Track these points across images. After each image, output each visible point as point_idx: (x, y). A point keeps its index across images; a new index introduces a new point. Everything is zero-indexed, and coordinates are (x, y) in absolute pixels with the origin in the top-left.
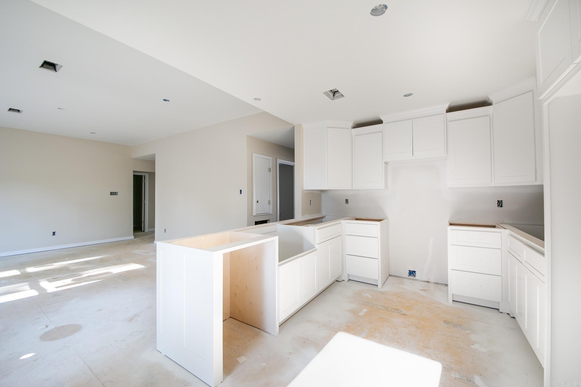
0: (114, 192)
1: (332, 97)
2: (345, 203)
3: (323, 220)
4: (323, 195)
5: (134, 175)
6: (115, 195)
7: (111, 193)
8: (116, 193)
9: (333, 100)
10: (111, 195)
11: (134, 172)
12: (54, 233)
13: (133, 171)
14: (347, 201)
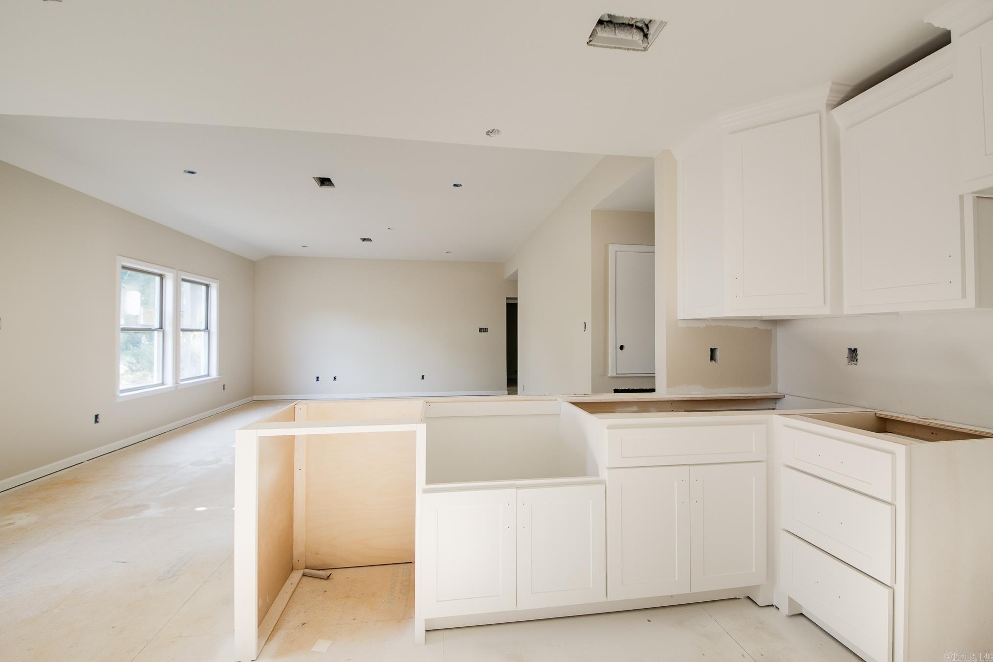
0: (483, 329)
1: (641, 42)
2: (846, 360)
3: (779, 404)
4: (780, 334)
5: (508, 304)
6: (484, 333)
7: (480, 329)
8: (486, 329)
9: (645, 49)
10: (480, 331)
11: (508, 299)
12: (423, 377)
13: (506, 298)
14: (853, 353)
